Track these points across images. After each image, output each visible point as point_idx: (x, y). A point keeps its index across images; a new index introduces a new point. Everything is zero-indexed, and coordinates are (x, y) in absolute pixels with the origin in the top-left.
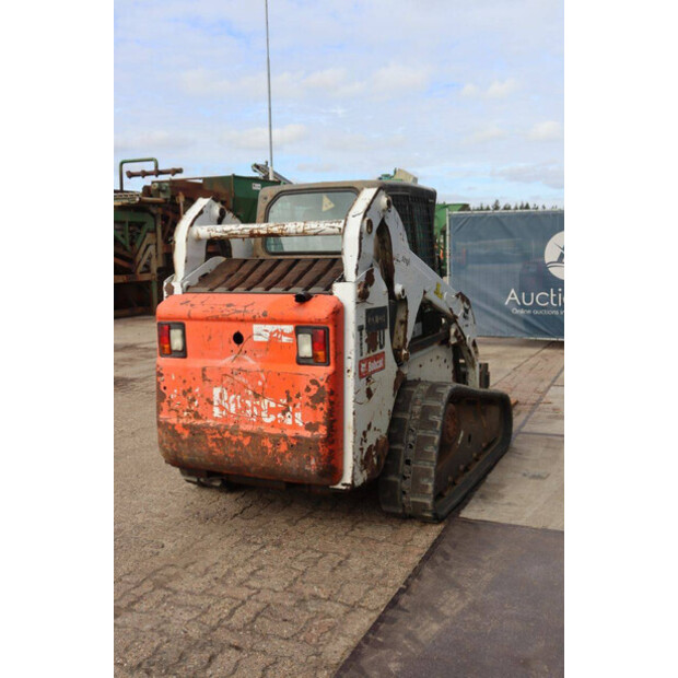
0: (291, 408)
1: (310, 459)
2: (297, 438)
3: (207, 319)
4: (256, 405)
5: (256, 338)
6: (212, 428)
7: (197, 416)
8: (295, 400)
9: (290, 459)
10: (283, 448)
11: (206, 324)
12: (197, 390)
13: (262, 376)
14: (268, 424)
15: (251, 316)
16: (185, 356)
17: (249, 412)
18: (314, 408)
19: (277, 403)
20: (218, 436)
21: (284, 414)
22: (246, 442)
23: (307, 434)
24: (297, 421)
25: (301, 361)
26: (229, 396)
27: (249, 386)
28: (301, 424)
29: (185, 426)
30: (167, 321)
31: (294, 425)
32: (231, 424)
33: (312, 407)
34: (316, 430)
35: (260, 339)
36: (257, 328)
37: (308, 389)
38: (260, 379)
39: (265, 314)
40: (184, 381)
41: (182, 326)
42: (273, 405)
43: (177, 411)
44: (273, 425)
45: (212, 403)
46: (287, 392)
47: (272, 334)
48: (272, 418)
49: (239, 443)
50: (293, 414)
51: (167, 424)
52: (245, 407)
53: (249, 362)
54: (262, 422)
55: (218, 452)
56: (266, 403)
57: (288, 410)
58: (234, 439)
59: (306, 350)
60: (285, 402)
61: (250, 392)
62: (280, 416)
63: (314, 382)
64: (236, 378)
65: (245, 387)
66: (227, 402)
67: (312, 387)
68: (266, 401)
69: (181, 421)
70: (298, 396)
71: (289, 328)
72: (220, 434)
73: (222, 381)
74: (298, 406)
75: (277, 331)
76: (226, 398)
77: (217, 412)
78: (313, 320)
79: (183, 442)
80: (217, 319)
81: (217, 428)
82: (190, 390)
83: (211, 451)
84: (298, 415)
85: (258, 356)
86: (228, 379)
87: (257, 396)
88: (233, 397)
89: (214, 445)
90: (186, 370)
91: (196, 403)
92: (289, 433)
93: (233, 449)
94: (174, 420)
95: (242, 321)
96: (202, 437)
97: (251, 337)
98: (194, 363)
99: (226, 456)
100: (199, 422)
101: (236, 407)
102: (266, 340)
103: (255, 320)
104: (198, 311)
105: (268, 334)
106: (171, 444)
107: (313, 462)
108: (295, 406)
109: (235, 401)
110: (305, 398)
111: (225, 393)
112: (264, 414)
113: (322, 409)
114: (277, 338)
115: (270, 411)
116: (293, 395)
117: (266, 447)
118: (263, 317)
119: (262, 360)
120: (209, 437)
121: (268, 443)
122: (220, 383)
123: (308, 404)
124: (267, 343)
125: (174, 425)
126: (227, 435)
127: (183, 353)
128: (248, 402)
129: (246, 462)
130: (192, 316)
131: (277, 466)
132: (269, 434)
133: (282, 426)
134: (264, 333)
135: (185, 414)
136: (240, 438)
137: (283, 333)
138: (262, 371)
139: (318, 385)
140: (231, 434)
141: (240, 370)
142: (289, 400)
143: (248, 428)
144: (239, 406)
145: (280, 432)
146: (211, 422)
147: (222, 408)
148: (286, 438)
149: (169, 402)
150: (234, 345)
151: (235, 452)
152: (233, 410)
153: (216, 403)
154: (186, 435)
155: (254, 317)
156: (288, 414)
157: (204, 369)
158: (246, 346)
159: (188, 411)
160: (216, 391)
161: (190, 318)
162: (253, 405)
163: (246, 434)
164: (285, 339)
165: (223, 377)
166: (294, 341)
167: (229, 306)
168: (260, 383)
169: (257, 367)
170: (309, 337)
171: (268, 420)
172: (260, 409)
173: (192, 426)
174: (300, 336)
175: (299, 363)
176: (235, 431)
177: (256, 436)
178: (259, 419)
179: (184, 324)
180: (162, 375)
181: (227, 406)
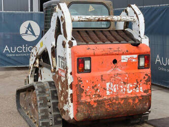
1: (146, 103)
2: (142, 96)
3: (102, 55)
5: (122, 61)
6: (107, 100)
7: (99, 96)
9: (139, 105)
10: (137, 101)
11: (101, 57)
12: (99, 85)
13: (127, 75)
14: (129, 94)
15: (122, 52)
16: (90, 72)
17: (122, 90)
18: (147, 84)
19: (133, 85)
21: (136, 89)
22: (122, 102)
23: (145, 94)
24: (140, 90)
25: (140, 68)
26: (113, 85)
27: (122, 80)
28: (142, 91)
29: (95, 101)
30: (83, 57)
31: (140, 92)
32: (115, 97)
34: (148, 92)
35: (125, 61)
36: (123, 57)
37: (145, 78)
39: (127, 51)
40: (93, 82)
42: (131, 86)
43: (89, 96)
44: (131, 94)
45: (106, 89)
46: (137, 80)
47: (129, 58)
48: (131, 91)
49: (119, 103)
50: (139, 88)
51: (86, 102)
52: (120, 89)
53: (119, 71)
55: (110, 109)
56: (128, 86)
57: (137, 87)
58: (117, 102)
59: (142, 63)
60: (136, 84)
61: (122, 82)
62: (134, 89)
63: (146, 75)
64: (116, 77)
65: (120, 80)
66: (113, 88)
67: (146, 77)
68: (129, 85)
69: (93, 100)
70: (141, 81)
71: (135, 56)
72: (111, 101)
75: (131, 58)
77: (108, 93)
78: (145, 52)
79: (93, 108)
80: (107, 55)
81: (110, 99)
82: (96, 86)
83: (106, 109)
84: (141, 88)
85: (123, 68)
86: (113, 78)
87: (125, 83)
88: (115, 85)
89: (108, 106)
90: (93, 77)
91: (99, 91)
92: (139, 95)
93: (116, 106)
94: (89, 100)
95: (118, 54)
96: (103, 105)
97: (120, 61)
98: (95, 74)
99: (113, 110)
100: (101, 99)
101: (116, 89)
103: (123, 54)
104: (97, 52)
106: (88, 111)
107: (147, 104)
108: (140, 85)
110: (143, 81)
111: (112, 84)
112: (128, 90)
113: (149, 84)
114: (131, 60)
115: (130, 88)
116: (139, 81)
117: (130, 103)
118: (127, 53)
119: (124, 70)
120: (106, 104)
121: (131, 101)
122: (109, 80)
123: (144, 83)
124: (127, 62)
125: (89, 102)
126: (114, 101)
127: (89, 71)
128: (121, 87)
129: (122, 110)
130: (96, 54)
131: (134, 109)
132: (131, 97)
133: (136, 93)
134: (126, 59)
135: (94, 96)
136: (120, 101)
137: (133, 58)
138: (127, 73)
139: (148, 76)
141: (117, 74)
142: (138, 83)
143: (122, 96)
144: (118, 89)
145: (135, 95)
146: (106, 97)
147: (110, 91)
148: (138, 97)
149: (86, 93)
150: (113, 65)
152: (115, 91)
153: (108, 89)
154: (95, 105)
157: (102, 76)
158: (118, 64)
160: (108, 84)
161: (94, 55)
162: (123, 87)
163: (122, 99)
164: (134, 60)
166: (138, 61)
167: (110, 49)
168: (126, 78)
169: (124, 72)
170: (144, 58)
171: (129, 92)
172: (126, 88)
173: (98, 101)
174: (141, 58)
175: (139, 69)
176: (117, 99)
177: (126, 99)
178: (126, 92)
179: (90, 58)
180: (81, 81)
181: (112, 90)
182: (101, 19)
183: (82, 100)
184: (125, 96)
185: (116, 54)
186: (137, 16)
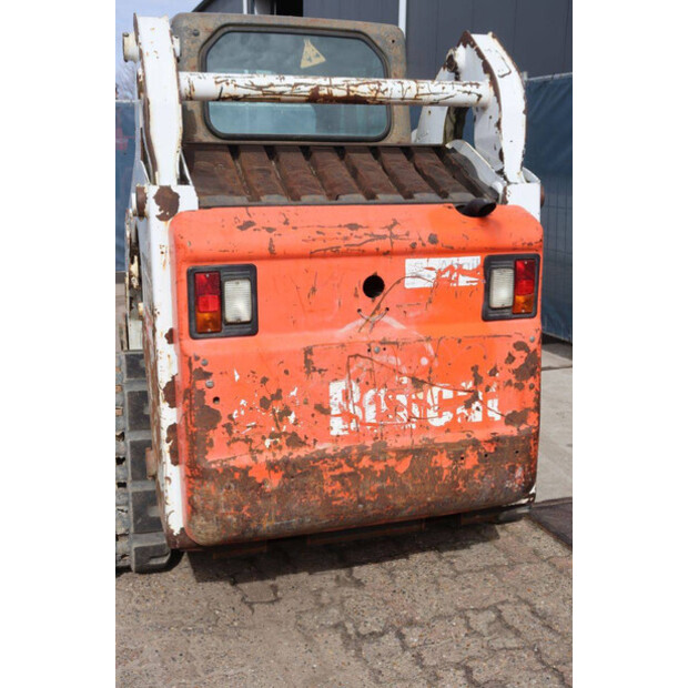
0: (480, 394)
1: (513, 469)
2: (496, 440)
3: (312, 255)
4: (417, 401)
5: (409, 284)
6: (333, 458)
7: (294, 440)
8: (487, 380)
9: (482, 478)
10: (471, 460)
11: (304, 264)
12: (294, 393)
13: (429, 347)
14: (440, 428)
15: (406, 244)
16: (254, 332)
17: (403, 414)
18: (520, 387)
19: (455, 391)
20: (347, 469)
21: (468, 405)
22: (403, 467)
23: (511, 431)
24: (490, 414)
25: (490, 314)
26: (363, 392)
27: (404, 370)
28: (498, 418)
29: (272, 466)
30: (217, 264)
31: (487, 421)
32: (369, 443)
33: (516, 386)
34: (523, 421)
35: (419, 284)
36: (412, 265)
37: (511, 359)
38: (424, 353)
39: (433, 240)
40: (264, 380)
41: (249, 272)
42: (448, 394)
43: (247, 440)
44: (447, 428)
45: (324, 410)
46: (475, 369)
47: (440, 273)
48: (447, 416)
49: (389, 472)
50: (484, 403)
51: (229, 471)
52: (395, 407)
53: (393, 326)
54: (428, 427)
55: (344, 498)
56: (433, 394)
57: (476, 398)
58: (379, 467)
59: (502, 293)
60: (470, 385)
61: (405, 380)
62: (460, 410)
63: (520, 346)
64: (377, 358)
65: (396, 371)
66: (360, 404)
67: (518, 354)
68: (436, 390)
69: (262, 459)
70: (493, 372)
71: (473, 262)
72: (350, 463)
73: (348, 367)
74: (493, 389)
75: (451, 268)
76: (356, 400)
77: (337, 426)
78: (519, 244)
79: (267, 496)
80: (336, 253)
81: (345, 455)
82: (278, 396)
83: (328, 499)
84: (493, 404)
85: (411, 315)
86: (361, 362)
87: (418, 383)
88: (371, 392)
89: (338, 484)
90: (265, 358)
91: (292, 418)
92: (480, 435)
93: (378, 485)
94: (244, 460)
95: (387, 254)
96: (311, 480)
97: (400, 281)
98: (276, 341)
99: (360, 501)
100: (302, 452)
101: (378, 410)
102: (429, 285)
103: (413, 252)
104: (288, 240)
105: (433, 275)
106: (238, 508)
107: (519, 473)
108: (487, 389)
109: (376, 399)
110: (505, 373)
111: (355, 388)
112: (430, 413)
113: (532, 387)
114: (449, 280)
115: (444, 405)
116: (484, 372)
117: (440, 469)
118: (430, 246)
119: (419, 322)
120: (327, 476)
121: (444, 461)
122: (344, 371)
123: (509, 383)
124: (431, 290)
125: (245, 471)
126: (365, 462)
127: (250, 328)
128: (402, 399)
129: (400, 501)
130: (278, 250)
131: (457, 494)
132: (448, 446)
133: (466, 426)
134: (425, 273)
135: (269, 441)
136: (391, 463)
137: (461, 271)
138: (429, 339)
139: (528, 350)
140: (374, 459)
141: (383, 342)
142: (478, 380)
143: (405, 442)
144: (384, 407)
145: (463, 437)
146: (326, 447)
147: (347, 416)
148: (476, 444)
149: (229, 428)
150: (364, 300)
151: (380, 490)
152: (371, 416)
153: (335, 411)
154: (274, 482)
155: (413, 246)
156: (477, 404)
157: (308, 351)
158: (388, 297)
159: (272, 436)
160: (336, 389)
161: (272, 255)
162: (410, 401)
163: (402, 453)
164: (463, 281)
165: (349, 361)
166: (483, 282)
167: (353, 227)
168: (425, 361)
169: (414, 334)
170: (510, 273)
171: (438, 421)
172: (424, 405)
173: (286, 462)
174: (496, 274)
175: (486, 318)
176: (379, 452)
177: (419, 453)
178: (423, 422)
179: (253, 269)
180: (207, 375)
181: (358, 412)
182: (324, 92)
183: (210, 458)
184: (418, 441)
185: (378, 253)
186: (493, 83)
